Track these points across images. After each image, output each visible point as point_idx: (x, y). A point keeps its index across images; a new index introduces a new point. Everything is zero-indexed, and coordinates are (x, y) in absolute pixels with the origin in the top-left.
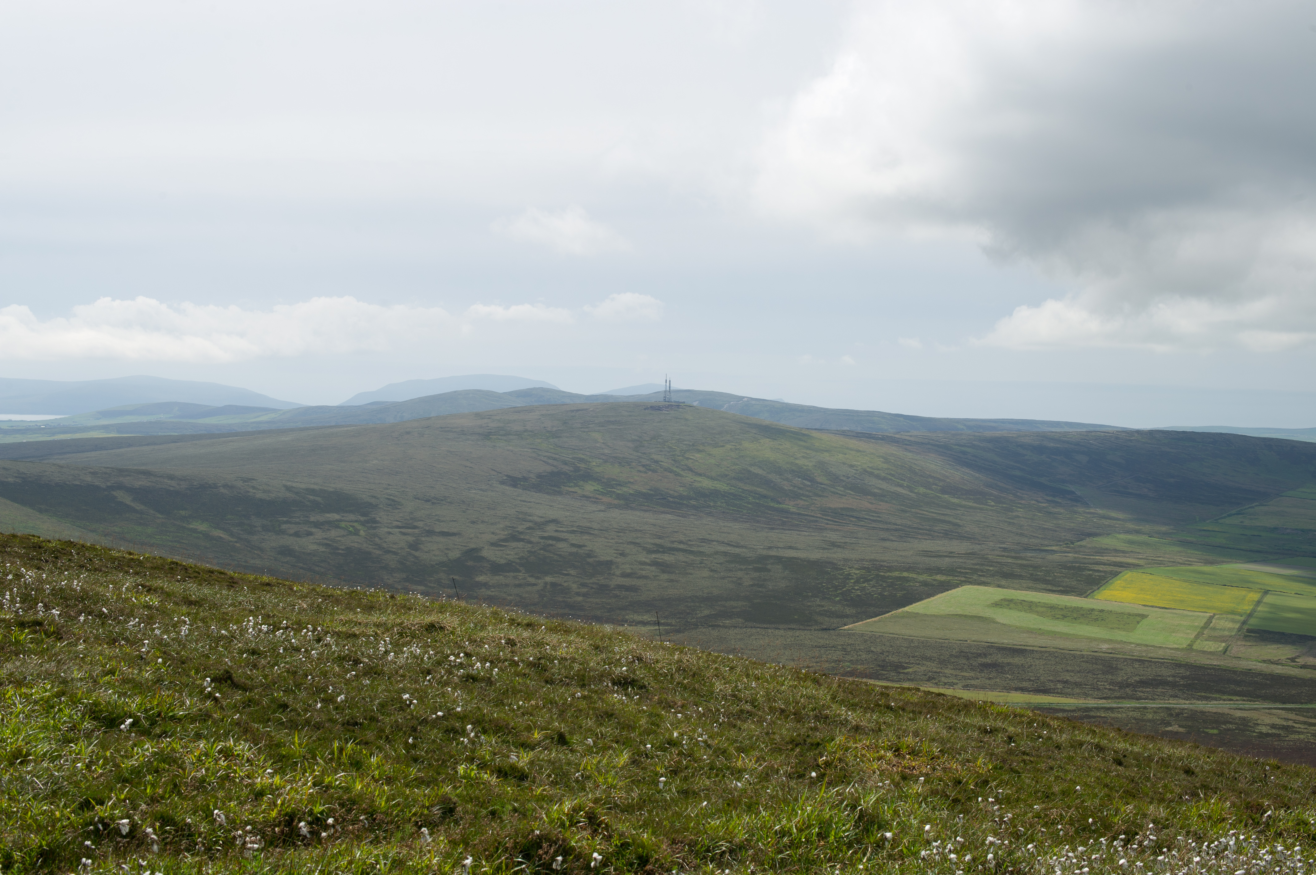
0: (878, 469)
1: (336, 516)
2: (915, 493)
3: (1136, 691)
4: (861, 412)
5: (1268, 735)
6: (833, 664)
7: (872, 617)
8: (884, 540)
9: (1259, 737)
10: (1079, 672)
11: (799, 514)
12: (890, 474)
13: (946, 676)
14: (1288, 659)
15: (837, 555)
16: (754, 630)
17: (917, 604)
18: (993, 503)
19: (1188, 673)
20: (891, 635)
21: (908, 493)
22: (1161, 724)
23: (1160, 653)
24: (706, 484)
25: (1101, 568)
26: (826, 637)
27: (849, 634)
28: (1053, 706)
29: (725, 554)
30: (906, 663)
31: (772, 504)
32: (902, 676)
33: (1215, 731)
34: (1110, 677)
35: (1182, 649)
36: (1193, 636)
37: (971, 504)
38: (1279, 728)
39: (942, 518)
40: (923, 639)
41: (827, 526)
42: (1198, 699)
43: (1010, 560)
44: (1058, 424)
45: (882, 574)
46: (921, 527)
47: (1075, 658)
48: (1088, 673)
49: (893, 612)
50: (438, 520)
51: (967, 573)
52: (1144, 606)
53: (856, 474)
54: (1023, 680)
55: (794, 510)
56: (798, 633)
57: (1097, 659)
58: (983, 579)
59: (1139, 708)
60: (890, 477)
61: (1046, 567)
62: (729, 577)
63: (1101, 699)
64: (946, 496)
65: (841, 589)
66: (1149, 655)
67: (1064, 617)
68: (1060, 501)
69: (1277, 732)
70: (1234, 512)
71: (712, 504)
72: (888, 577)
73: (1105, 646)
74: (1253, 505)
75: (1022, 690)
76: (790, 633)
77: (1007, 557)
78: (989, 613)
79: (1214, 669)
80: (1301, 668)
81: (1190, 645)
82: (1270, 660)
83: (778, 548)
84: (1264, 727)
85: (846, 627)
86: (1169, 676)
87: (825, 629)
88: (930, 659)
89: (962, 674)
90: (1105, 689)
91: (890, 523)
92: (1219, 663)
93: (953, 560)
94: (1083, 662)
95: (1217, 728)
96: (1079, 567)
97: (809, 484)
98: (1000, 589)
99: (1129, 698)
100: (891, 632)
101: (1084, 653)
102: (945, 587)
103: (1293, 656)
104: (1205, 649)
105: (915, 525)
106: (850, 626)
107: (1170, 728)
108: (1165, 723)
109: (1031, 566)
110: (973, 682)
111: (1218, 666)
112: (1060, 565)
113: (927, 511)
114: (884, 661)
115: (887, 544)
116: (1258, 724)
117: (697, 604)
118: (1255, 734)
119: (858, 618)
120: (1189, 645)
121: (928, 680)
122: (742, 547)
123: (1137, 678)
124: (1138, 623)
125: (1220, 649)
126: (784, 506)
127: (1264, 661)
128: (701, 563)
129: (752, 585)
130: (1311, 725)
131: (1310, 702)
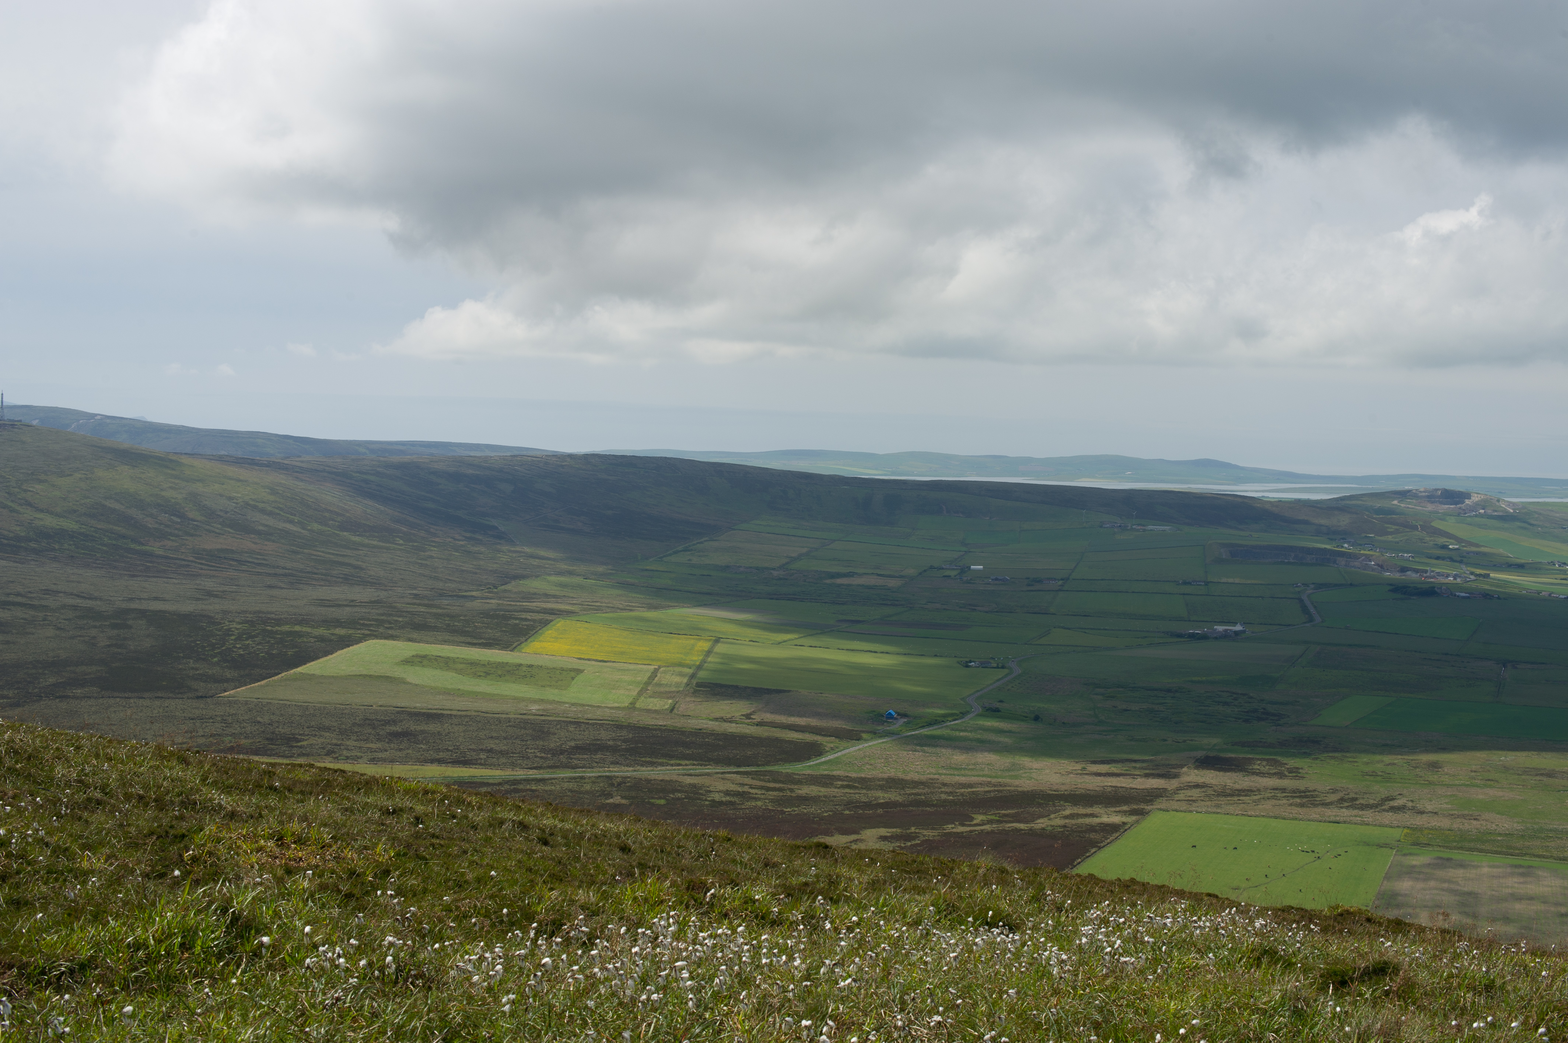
0: (264, 502)
2: (308, 530)
3: (571, 759)
4: (242, 433)
5: (721, 803)
6: (211, 739)
7: (259, 681)
8: (270, 587)
9: (712, 807)
10: (505, 738)
11: (167, 557)
12: (278, 508)
13: (348, 749)
14: (742, 715)
15: (213, 607)
16: (112, 701)
17: (312, 663)
18: (401, 542)
19: (631, 736)
20: (281, 702)
21: (300, 530)
22: (600, 796)
23: (599, 714)
24: (49, 522)
25: (528, 616)
26: (202, 706)
27: (230, 702)
28: (476, 780)
29: (75, 608)
30: (300, 735)
31: (132, 546)
32: (295, 751)
33: (662, 802)
34: (541, 743)
35: (624, 708)
36: (635, 693)
37: (375, 543)
38: (733, 795)
39: (341, 559)
40: (319, 705)
41: (200, 571)
42: (642, 765)
43: (422, 609)
44: (477, 447)
45: (269, 628)
46: (315, 571)
47: (500, 722)
48: (516, 738)
49: (283, 674)
51: (371, 625)
52: (580, 659)
53: (236, 508)
54: (439, 750)
55: (161, 553)
56: (167, 703)
57: (526, 722)
58: (390, 632)
59: (575, 778)
60: (277, 511)
61: (465, 616)
62: (80, 636)
63: (531, 768)
64: (345, 533)
65: (218, 648)
66: (586, 716)
67: (487, 674)
68: (480, 537)
69: (732, 799)
70: (680, 548)
71: (57, 547)
72: (276, 632)
73: (534, 708)
74: (702, 540)
75: (440, 761)
76: (157, 703)
77: (419, 605)
78: (399, 672)
79: (660, 730)
80: (757, 725)
81: (633, 703)
82: (722, 718)
83: (140, 599)
84: (717, 794)
85: (226, 694)
86: (609, 740)
87: (202, 697)
88: (328, 729)
89: (368, 745)
90: (536, 757)
91: (278, 567)
92: (665, 723)
93: (356, 609)
94: (510, 726)
95: (664, 798)
96: (503, 615)
97: (179, 521)
98: (410, 643)
99: (563, 767)
100: (281, 698)
101: (511, 716)
102: (345, 642)
103: (749, 712)
104: (650, 707)
105: (309, 569)
106: (232, 692)
107: (611, 801)
108: (605, 795)
109: (448, 616)
110: (380, 755)
111: (665, 726)
112: (482, 613)
113: (323, 552)
114: (273, 733)
115: (275, 592)
116: (710, 791)
117: (40, 671)
118: (707, 803)
119: (241, 682)
120: (631, 704)
121: (327, 754)
122: (96, 599)
123: (573, 744)
124: (573, 679)
125: (667, 707)
126: (147, 548)
127: (716, 719)
128: (44, 620)
129: (109, 646)
130: (768, 789)
131: (767, 763)
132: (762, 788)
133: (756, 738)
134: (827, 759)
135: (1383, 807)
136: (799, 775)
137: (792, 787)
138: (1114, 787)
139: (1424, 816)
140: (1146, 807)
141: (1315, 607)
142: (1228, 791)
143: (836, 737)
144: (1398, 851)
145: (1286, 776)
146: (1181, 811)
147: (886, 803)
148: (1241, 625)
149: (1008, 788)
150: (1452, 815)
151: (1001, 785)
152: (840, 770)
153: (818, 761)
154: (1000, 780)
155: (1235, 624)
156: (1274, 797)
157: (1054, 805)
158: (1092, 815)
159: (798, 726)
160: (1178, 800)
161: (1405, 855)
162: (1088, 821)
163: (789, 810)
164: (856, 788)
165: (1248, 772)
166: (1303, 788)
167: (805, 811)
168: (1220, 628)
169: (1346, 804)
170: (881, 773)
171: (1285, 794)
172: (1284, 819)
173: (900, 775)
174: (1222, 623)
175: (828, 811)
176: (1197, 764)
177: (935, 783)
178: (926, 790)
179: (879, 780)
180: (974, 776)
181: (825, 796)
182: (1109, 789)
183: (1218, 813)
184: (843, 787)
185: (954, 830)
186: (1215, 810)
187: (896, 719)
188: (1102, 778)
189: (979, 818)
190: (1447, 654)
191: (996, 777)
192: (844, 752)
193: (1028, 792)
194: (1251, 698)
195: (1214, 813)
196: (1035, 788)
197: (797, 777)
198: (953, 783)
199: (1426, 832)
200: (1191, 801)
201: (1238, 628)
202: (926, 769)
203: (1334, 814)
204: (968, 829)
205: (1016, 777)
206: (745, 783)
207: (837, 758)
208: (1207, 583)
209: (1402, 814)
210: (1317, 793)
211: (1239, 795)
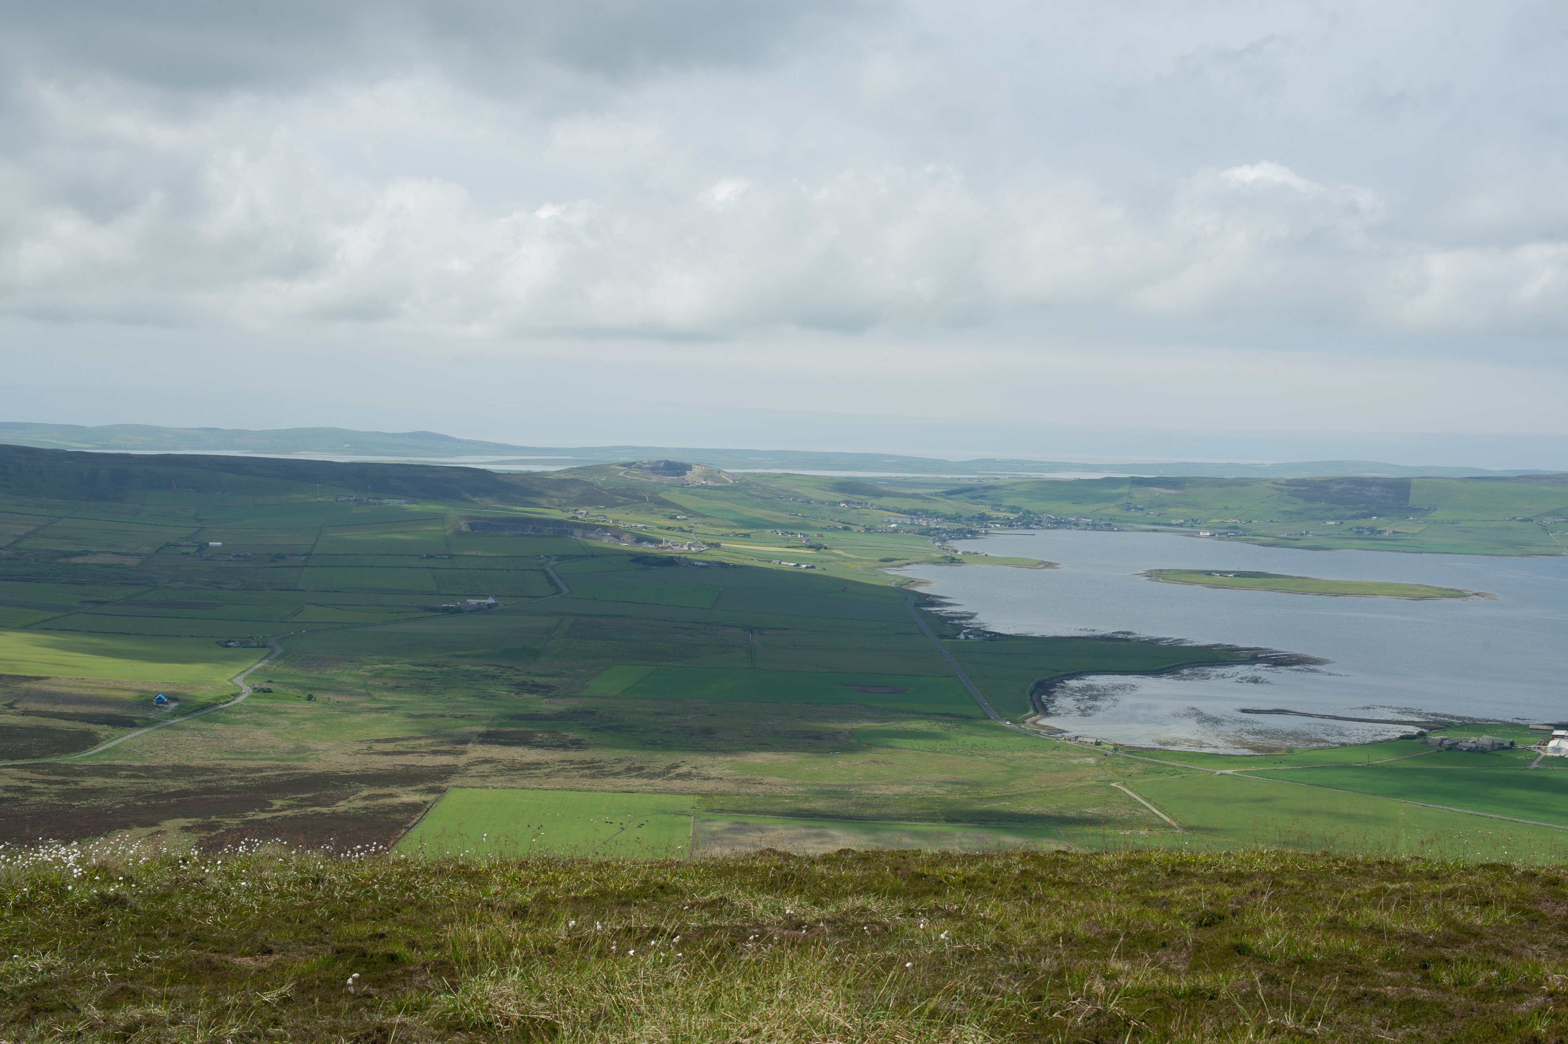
14: (6, 705)
38: (15, 791)
103: (10, 701)
130: (51, 783)
131: (43, 755)
132: (43, 782)
133: (25, 728)
134: (105, 747)
135: (670, 775)
136: (80, 766)
137: (75, 779)
138: (404, 765)
139: (710, 781)
140: (441, 785)
141: (561, 578)
142: (518, 765)
143: (109, 724)
144: (695, 818)
145: (570, 748)
146: (477, 787)
147: (178, 791)
148: (493, 598)
149: (299, 771)
150: (737, 780)
151: (291, 769)
152: (120, 759)
153: (96, 751)
154: (289, 763)
155: (486, 597)
156: (564, 769)
157: (350, 787)
158: (390, 795)
159: (66, 714)
160: (471, 777)
161: (703, 821)
162: (388, 801)
163: (77, 803)
164: (142, 777)
165: (533, 746)
166: (588, 760)
167: (95, 804)
168: (473, 602)
169: (634, 774)
170: (165, 760)
171: (573, 766)
172: (579, 791)
173: (186, 763)
174: (474, 596)
175: (119, 803)
176: (481, 739)
177: (223, 769)
178: (215, 777)
179: (164, 768)
180: (261, 760)
181: (113, 788)
182: (400, 768)
183: (513, 788)
184: (127, 776)
185: (256, 817)
186: (509, 785)
187: (167, 703)
188: (390, 757)
189: (278, 803)
190: (696, 622)
191: (283, 760)
192: (121, 740)
193: (320, 774)
194: (518, 670)
195: (510, 788)
196: (326, 770)
197: (77, 768)
198: (241, 768)
199: (716, 798)
200: (484, 776)
201: (491, 601)
202: (210, 755)
203: (626, 783)
204: (269, 815)
205: (304, 759)
206: (24, 777)
207: (115, 747)
208: (451, 557)
209: (690, 781)
210: (603, 764)
211: (529, 769)
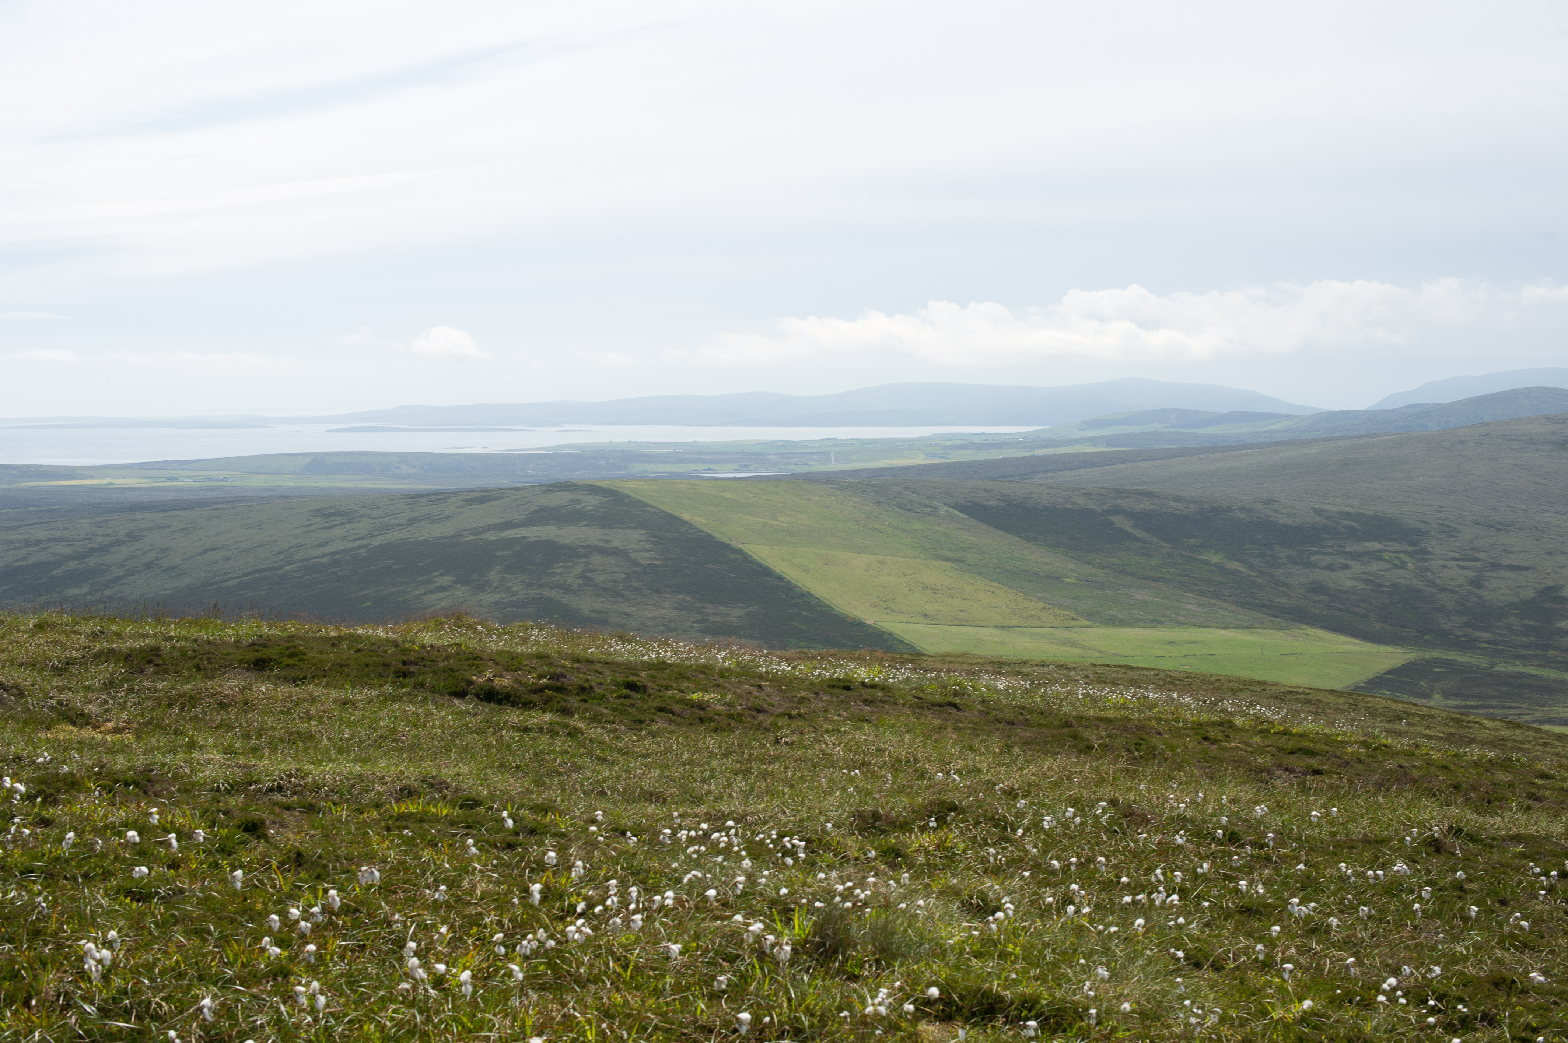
1: (1377, 546)
50: (1505, 551)
